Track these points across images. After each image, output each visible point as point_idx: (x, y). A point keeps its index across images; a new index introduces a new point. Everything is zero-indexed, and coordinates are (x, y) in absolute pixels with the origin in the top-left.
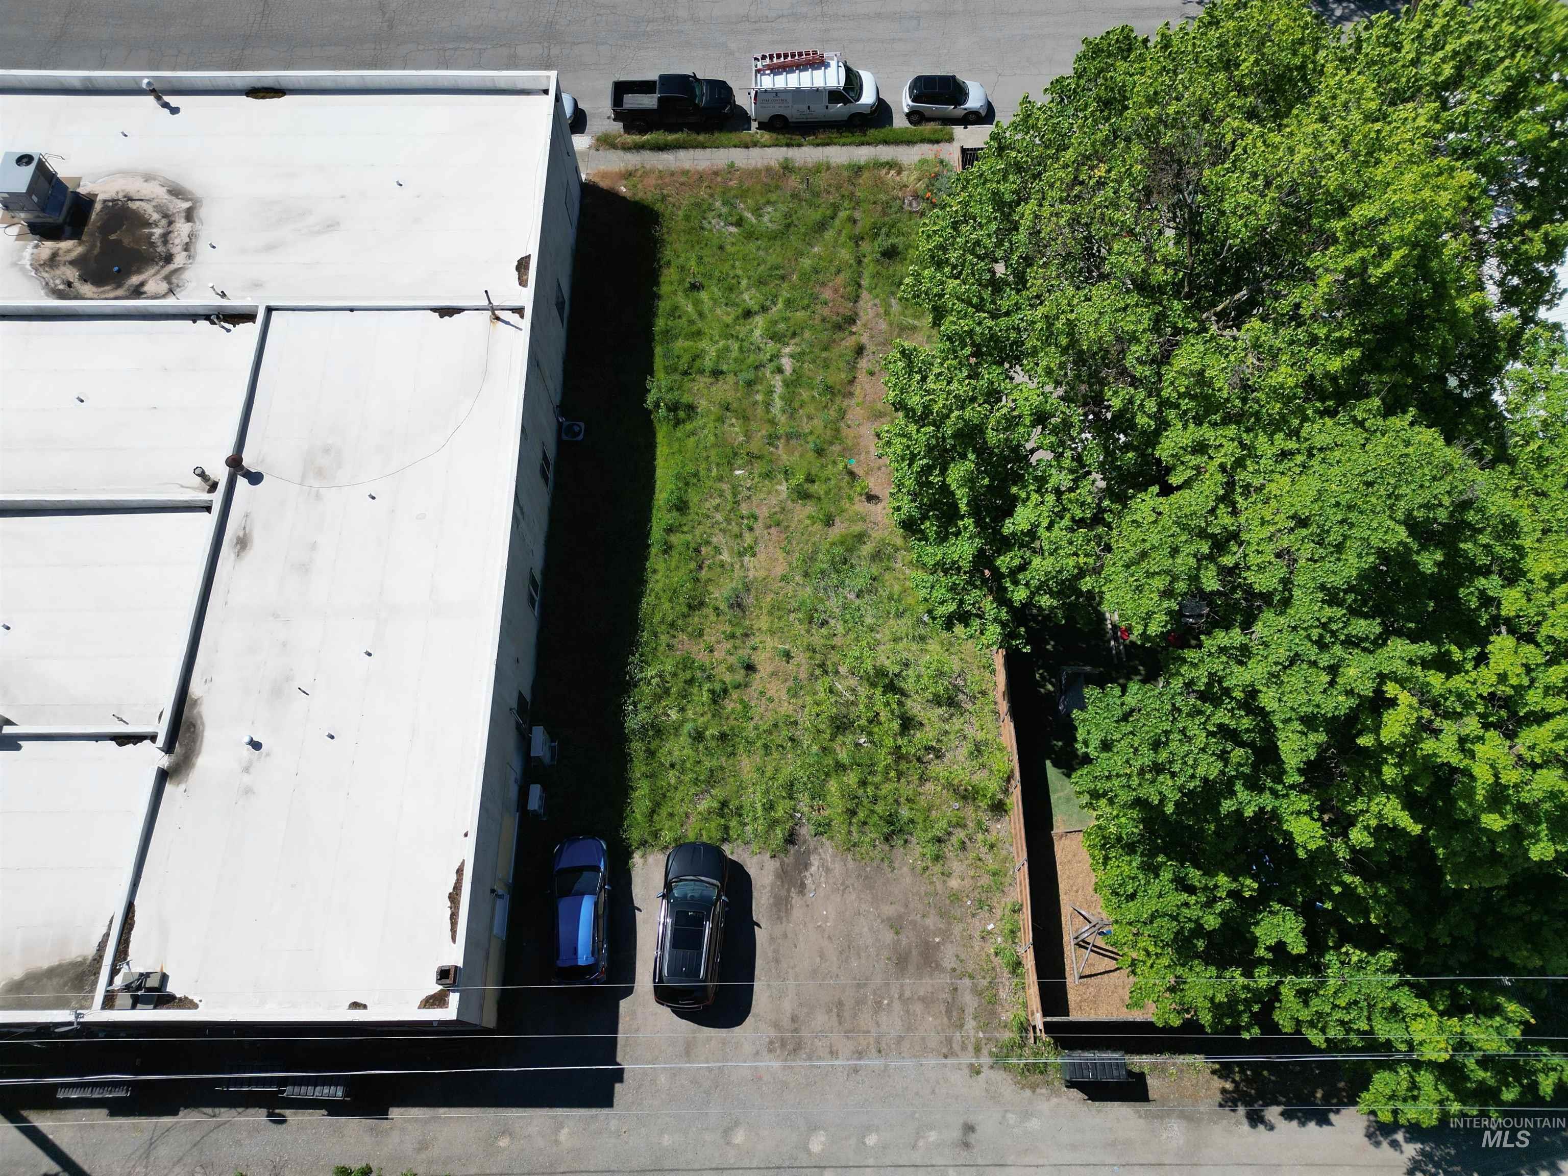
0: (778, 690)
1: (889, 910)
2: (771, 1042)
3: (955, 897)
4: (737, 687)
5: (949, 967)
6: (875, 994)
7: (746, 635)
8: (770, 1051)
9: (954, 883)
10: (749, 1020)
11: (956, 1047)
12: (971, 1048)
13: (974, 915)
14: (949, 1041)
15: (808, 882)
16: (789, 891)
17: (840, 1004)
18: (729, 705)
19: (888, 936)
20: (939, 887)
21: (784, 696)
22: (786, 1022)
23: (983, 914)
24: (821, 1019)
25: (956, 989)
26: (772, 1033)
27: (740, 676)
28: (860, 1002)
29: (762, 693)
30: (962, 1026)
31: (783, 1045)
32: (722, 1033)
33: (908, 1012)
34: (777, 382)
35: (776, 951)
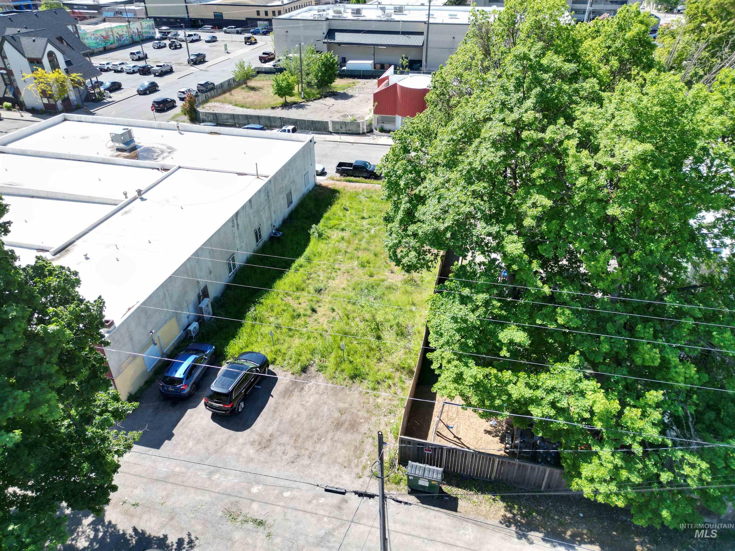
0: (324, 321)
1: (341, 405)
2: (254, 441)
3: (378, 406)
4: (305, 315)
5: (363, 432)
6: (319, 434)
7: (318, 302)
8: (252, 444)
9: (379, 400)
10: (248, 431)
11: (353, 465)
12: (361, 467)
13: (385, 416)
14: (350, 461)
15: (306, 388)
16: (294, 389)
17: (299, 436)
18: (299, 321)
19: (337, 415)
20: (371, 401)
21: (325, 322)
22: (267, 436)
23: (392, 416)
24: (285, 439)
25: (363, 442)
26: (257, 437)
27: (309, 312)
28: (309, 437)
29: (316, 320)
30: (360, 457)
31: (260, 444)
32: (232, 432)
33: (333, 445)
34: (367, 236)
35: (276, 408)
